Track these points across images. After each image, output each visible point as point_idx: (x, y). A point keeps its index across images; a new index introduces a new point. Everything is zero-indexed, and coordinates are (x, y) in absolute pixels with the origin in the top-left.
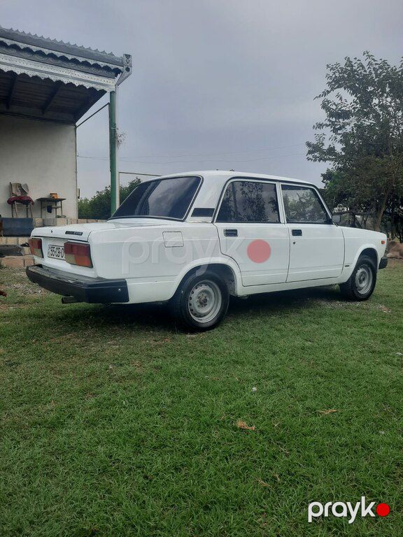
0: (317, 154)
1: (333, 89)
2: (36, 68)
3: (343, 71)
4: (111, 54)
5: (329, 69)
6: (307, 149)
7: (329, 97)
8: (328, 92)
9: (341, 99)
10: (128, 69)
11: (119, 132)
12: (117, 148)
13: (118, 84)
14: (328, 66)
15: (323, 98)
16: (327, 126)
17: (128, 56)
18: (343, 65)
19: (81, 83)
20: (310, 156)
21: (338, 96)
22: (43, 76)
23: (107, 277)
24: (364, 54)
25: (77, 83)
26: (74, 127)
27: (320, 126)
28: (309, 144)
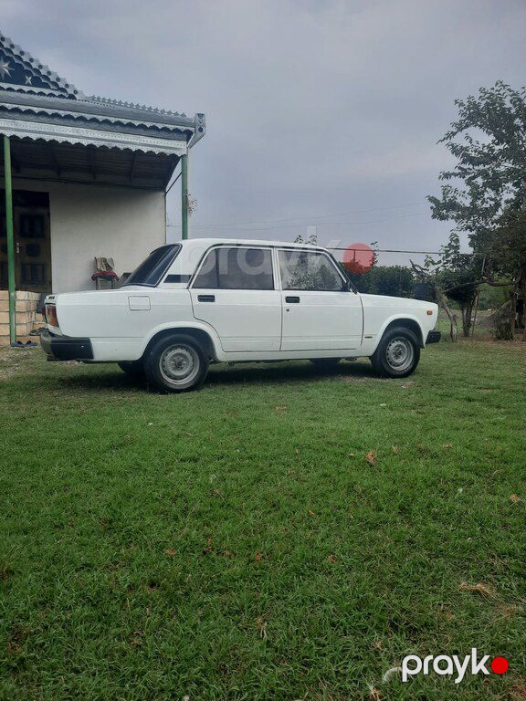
1: (459, 130)
2: (103, 137)
4: (183, 115)
5: (458, 105)
8: (454, 134)
9: (471, 142)
10: (201, 130)
12: (189, 217)
13: (191, 147)
14: (456, 102)
16: (456, 175)
17: (201, 116)
19: (150, 149)
21: (467, 137)
22: (110, 145)
24: (497, 84)
25: (145, 150)
26: (163, 193)
27: (447, 176)
28: (432, 199)
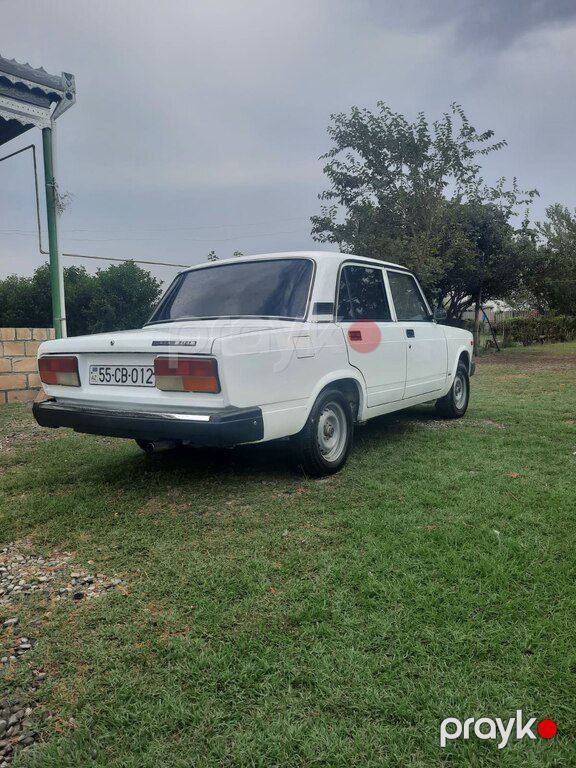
0: (326, 233)
1: (342, 147)
3: (350, 124)
4: (42, 70)
5: (334, 120)
6: (312, 226)
7: (337, 157)
8: (337, 151)
9: (352, 161)
10: (69, 96)
11: (60, 191)
13: (54, 117)
14: (332, 116)
15: (330, 159)
16: (335, 195)
17: (69, 76)
18: (349, 117)
20: (317, 235)
21: (348, 157)
23: (240, 406)
24: (378, 105)
27: (330, 195)
28: (315, 220)
